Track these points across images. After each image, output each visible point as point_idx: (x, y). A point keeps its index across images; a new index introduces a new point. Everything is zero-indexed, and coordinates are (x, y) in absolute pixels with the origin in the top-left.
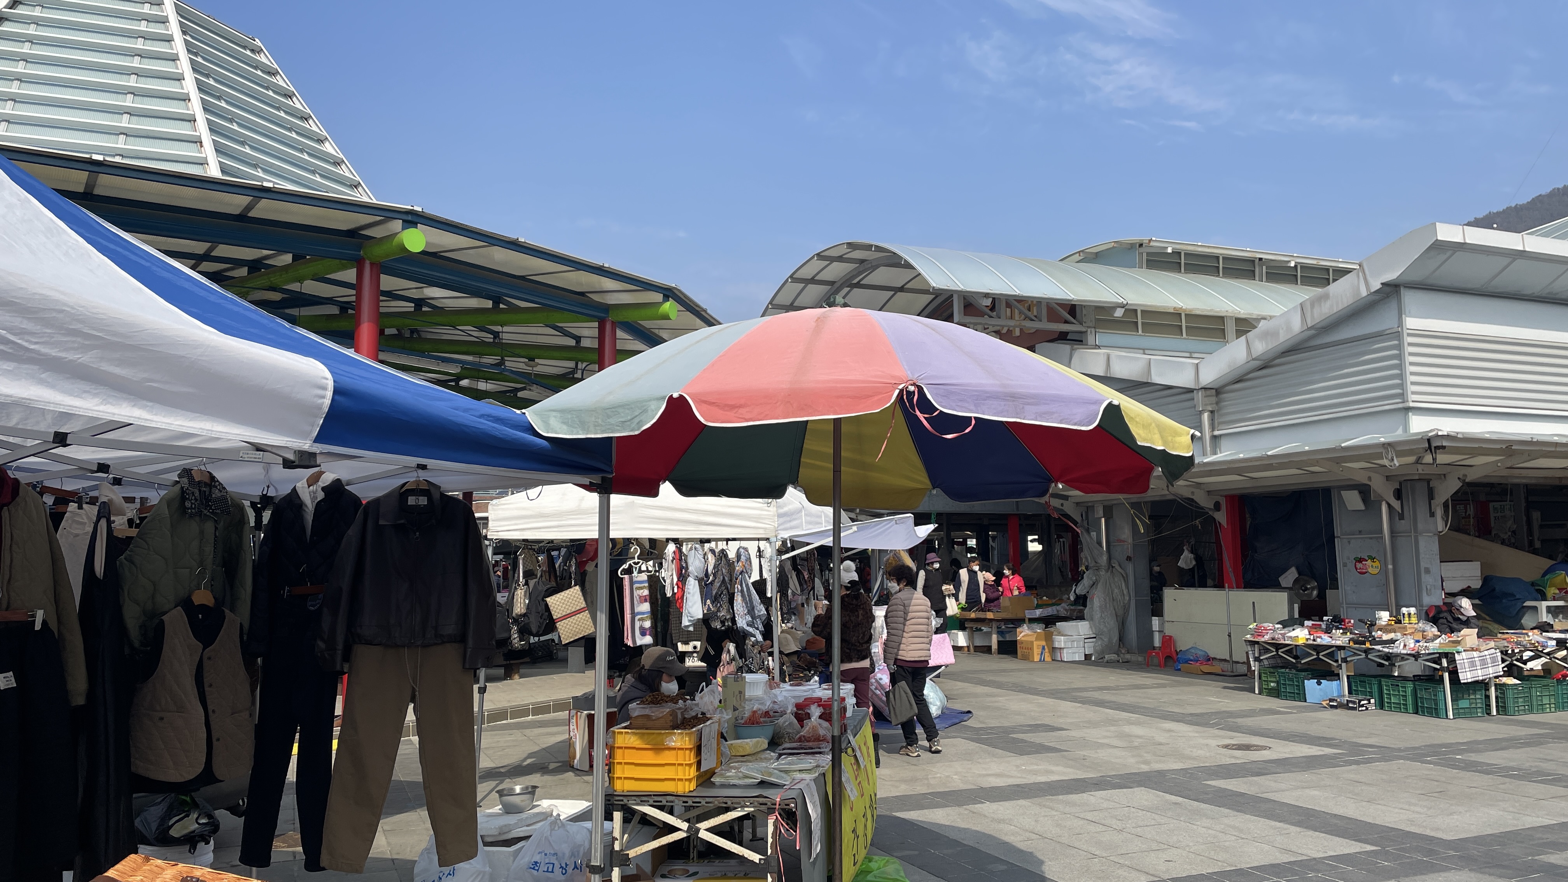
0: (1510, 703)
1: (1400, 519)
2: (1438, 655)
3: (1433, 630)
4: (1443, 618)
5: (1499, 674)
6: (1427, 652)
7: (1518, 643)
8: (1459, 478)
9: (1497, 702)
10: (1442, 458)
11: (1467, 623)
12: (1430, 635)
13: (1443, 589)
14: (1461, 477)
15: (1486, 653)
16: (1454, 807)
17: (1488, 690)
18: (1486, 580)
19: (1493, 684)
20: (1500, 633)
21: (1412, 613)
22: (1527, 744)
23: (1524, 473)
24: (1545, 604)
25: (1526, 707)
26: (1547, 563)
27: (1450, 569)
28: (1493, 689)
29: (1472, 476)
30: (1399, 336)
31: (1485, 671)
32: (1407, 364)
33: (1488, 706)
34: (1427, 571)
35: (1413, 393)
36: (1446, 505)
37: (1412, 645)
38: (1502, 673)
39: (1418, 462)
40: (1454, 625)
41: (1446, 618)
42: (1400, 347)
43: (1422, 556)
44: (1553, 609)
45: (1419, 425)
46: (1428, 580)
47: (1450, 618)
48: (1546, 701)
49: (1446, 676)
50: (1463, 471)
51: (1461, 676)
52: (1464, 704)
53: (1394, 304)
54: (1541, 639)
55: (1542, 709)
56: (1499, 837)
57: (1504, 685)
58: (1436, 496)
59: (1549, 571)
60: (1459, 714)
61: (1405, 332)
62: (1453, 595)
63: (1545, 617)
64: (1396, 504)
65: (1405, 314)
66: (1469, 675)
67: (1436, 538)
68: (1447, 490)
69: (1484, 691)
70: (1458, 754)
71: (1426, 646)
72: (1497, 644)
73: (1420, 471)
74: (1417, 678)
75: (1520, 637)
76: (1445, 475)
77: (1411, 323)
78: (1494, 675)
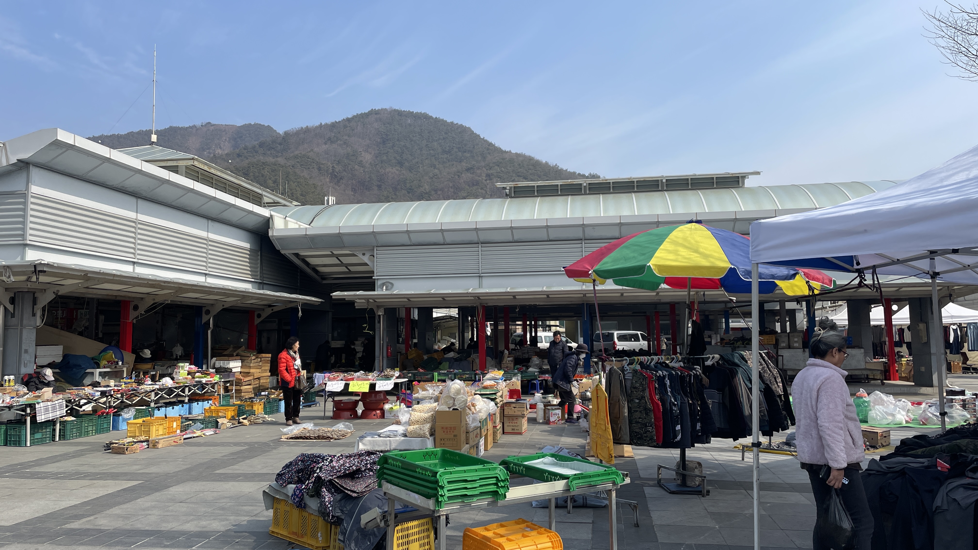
0: (68, 433)
1: (11, 317)
2: (24, 406)
3: (24, 389)
4: (32, 382)
5: (63, 415)
6: (18, 404)
7: (77, 395)
8: (54, 292)
9: (60, 432)
10: (43, 279)
11: (48, 384)
12: (22, 393)
13: (35, 363)
14: (55, 292)
15: (56, 402)
16: (17, 504)
17: (55, 425)
18: (65, 356)
19: (58, 422)
20: (68, 389)
21: (12, 379)
22: (74, 457)
23: (95, 291)
24: (98, 370)
25: (78, 434)
26: (103, 346)
27: (42, 350)
28: (58, 425)
29: (63, 291)
30: (26, 196)
31: (54, 414)
32: (29, 216)
33: (54, 435)
34: (26, 351)
35: (31, 235)
36: (43, 309)
37: (8, 401)
38: (65, 414)
39: (28, 280)
40: (40, 386)
41: (35, 382)
42: (25, 203)
43: (24, 341)
44: (102, 373)
45: (32, 256)
46: (26, 357)
47: (37, 382)
48: (90, 429)
49: (28, 419)
50: (58, 288)
51: (38, 418)
52: (38, 436)
53: (24, 175)
54: (91, 392)
55: (87, 434)
56: (42, 517)
57: (66, 421)
58: (38, 302)
59: (104, 350)
60: (34, 443)
61: (30, 194)
62: (43, 367)
63: (97, 378)
64: (10, 308)
65: (31, 183)
66: (43, 417)
67: (35, 330)
68: (45, 299)
69: (52, 427)
70: (27, 469)
71: (17, 401)
72: (64, 396)
73: (29, 286)
74: (10, 422)
75: (80, 391)
76: (45, 290)
77: (35, 189)
78: (60, 416)
